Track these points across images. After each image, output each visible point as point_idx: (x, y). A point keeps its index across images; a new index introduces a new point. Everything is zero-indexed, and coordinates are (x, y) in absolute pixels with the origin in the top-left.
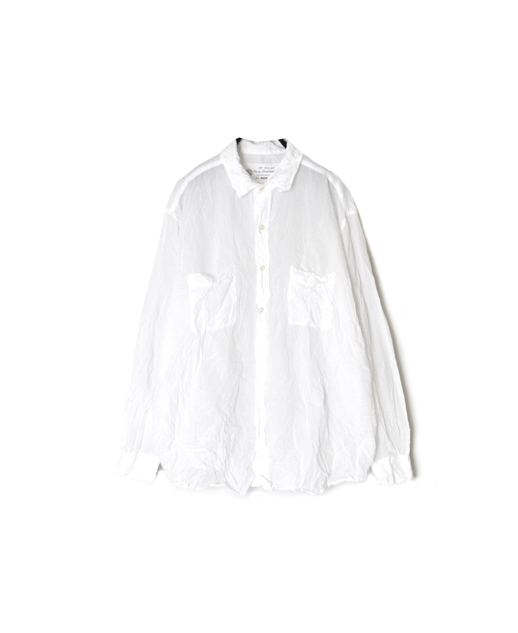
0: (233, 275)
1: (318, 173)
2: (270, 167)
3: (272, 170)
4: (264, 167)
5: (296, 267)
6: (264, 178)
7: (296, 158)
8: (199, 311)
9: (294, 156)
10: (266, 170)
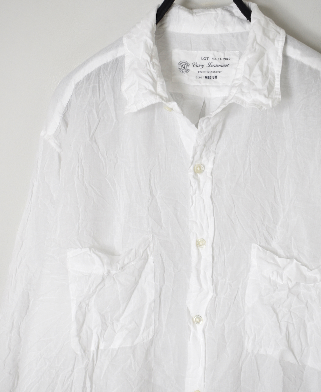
0: (149, 253)
1: (310, 68)
2: (222, 58)
3: (226, 62)
4: (211, 56)
5: (263, 247)
6: (210, 78)
7: (273, 41)
8: (85, 316)
9: (269, 38)
10: (215, 62)
